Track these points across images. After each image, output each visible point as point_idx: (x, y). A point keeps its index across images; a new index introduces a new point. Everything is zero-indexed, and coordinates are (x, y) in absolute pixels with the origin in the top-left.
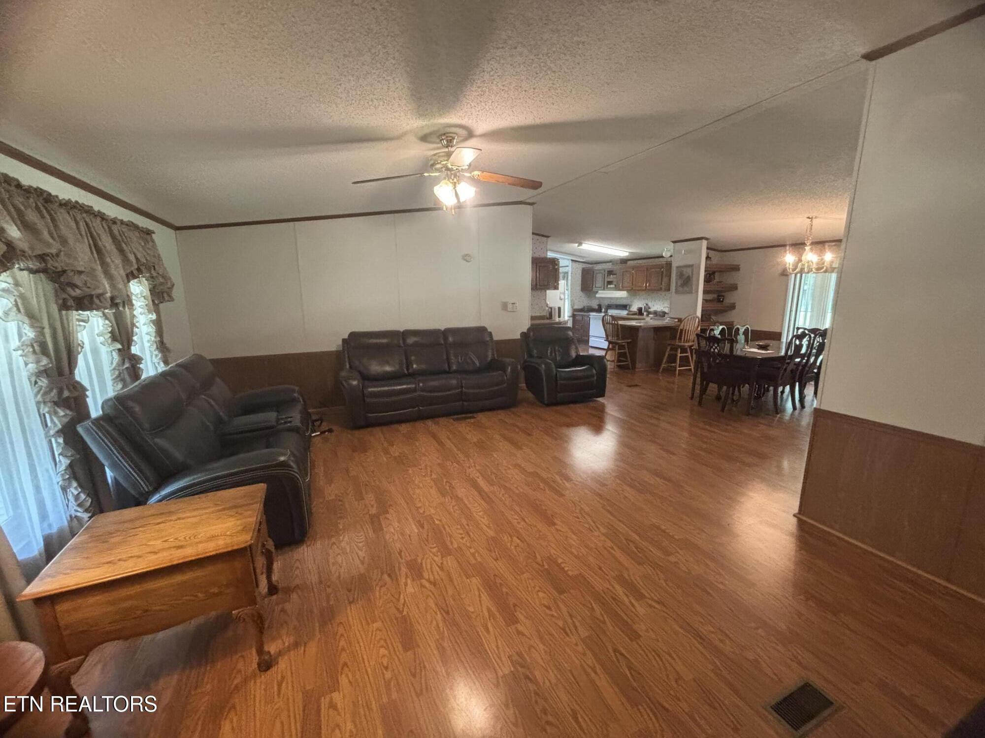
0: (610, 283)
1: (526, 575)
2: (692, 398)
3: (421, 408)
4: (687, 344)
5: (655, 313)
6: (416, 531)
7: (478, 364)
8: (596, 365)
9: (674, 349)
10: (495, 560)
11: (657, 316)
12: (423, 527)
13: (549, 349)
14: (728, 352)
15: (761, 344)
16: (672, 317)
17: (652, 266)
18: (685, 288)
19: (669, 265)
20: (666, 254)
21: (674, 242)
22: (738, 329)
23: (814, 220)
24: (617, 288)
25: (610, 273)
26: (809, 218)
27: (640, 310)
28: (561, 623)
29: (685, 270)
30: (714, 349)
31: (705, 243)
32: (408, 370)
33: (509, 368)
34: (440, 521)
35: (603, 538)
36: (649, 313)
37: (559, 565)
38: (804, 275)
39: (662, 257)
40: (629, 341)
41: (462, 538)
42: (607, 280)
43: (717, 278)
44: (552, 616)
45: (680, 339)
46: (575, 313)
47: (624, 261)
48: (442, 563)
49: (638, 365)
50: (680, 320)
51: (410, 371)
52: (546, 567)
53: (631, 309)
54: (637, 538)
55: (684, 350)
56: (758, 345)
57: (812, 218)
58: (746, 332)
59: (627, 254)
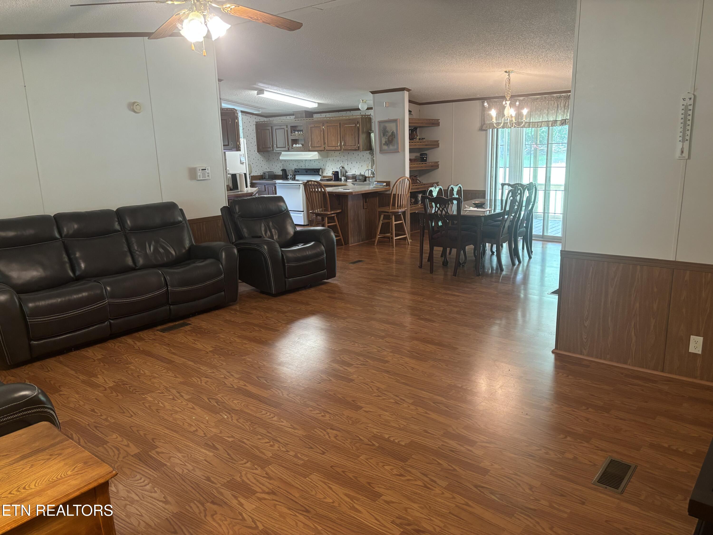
0: (295, 141)
1: (363, 457)
2: (421, 267)
3: (112, 321)
4: (400, 210)
5: (354, 178)
6: (211, 454)
7: (173, 253)
8: (323, 241)
9: (388, 217)
10: (323, 454)
11: (356, 181)
12: (217, 449)
13: (263, 225)
14: (455, 213)
15: (477, 202)
16: (378, 180)
17: (346, 120)
18: (391, 147)
19: (367, 120)
20: (362, 107)
21: (373, 93)
22: (452, 189)
23: (511, 75)
24: (306, 149)
25: (294, 129)
26: (506, 72)
27: (336, 174)
28: (419, 483)
29: (387, 125)
30: (441, 211)
31: (406, 94)
32: (74, 271)
33: (224, 254)
34: (233, 437)
35: (412, 407)
36: (347, 178)
37: (388, 440)
38: (500, 130)
39: (358, 109)
40: (338, 211)
41: (271, 446)
42: (291, 138)
43: (419, 134)
44: (408, 480)
45: (394, 205)
46: (254, 182)
47: (309, 114)
48: (267, 474)
49: (351, 240)
50: (388, 184)
51: (78, 273)
52: (377, 445)
53: (325, 174)
54: (444, 399)
55: (398, 218)
56: (474, 204)
57: (509, 72)
58: (459, 192)
59: (315, 105)
